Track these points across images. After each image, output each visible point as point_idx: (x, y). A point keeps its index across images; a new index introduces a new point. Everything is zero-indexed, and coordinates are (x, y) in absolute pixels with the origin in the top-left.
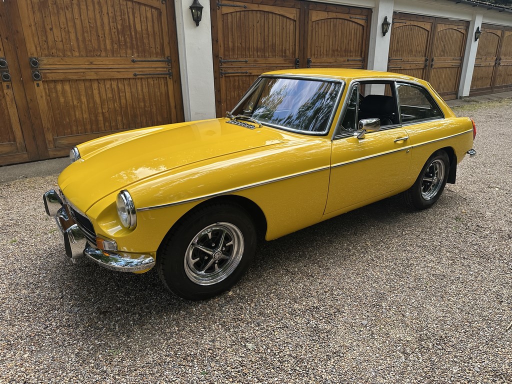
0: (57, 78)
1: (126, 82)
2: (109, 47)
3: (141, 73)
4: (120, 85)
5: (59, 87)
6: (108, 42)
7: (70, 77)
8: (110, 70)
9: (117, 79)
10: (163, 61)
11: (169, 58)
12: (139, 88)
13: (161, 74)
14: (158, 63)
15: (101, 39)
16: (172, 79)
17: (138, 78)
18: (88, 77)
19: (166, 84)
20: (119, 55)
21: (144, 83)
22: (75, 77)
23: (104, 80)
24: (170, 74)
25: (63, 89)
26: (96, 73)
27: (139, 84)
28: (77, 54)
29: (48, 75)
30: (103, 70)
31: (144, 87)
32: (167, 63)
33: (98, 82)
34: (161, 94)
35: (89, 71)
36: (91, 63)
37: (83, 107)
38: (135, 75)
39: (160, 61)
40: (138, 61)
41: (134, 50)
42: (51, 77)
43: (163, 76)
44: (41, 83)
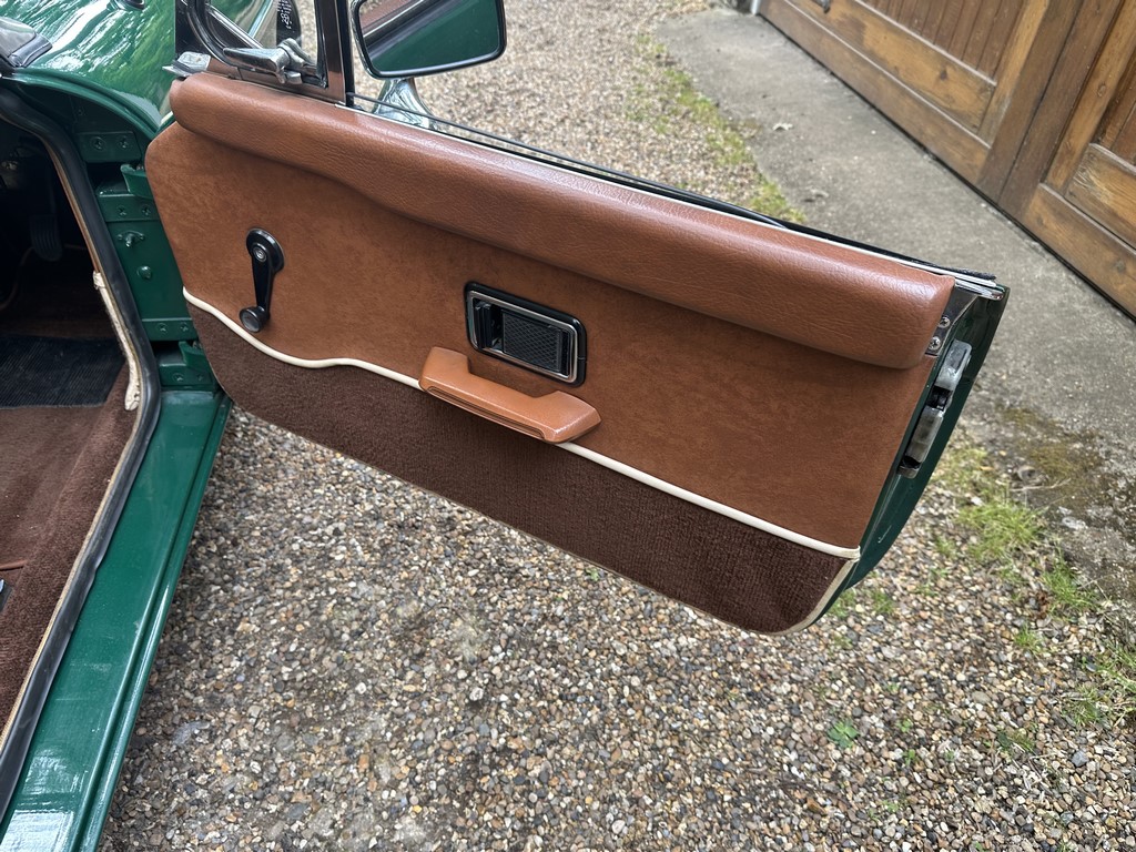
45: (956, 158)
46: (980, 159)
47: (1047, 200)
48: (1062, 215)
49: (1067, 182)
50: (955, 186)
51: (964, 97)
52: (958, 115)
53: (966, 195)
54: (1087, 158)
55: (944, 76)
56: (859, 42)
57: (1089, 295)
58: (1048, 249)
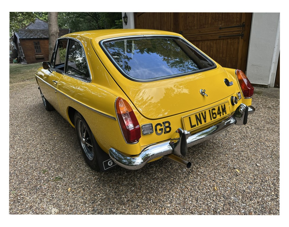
1: (215, 42)
2: (210, 22)
3: (223, 36)
4: (211, 44)
6: (210, 19)
8: (207, 35)
9: (211, 40)
10: (238, 26)
11: (244, 24)
12: (221, 45)
13: (236, 36)
14: (235, 28)
15: (207, 18)
16: (243, 39)
17: (222, 39)
18: (198, 39)
19: (238, 43)
20: (214, 26)
21: (224, 42)
23: (205, 40)
24: (242, 36)
27: (222, 43)
28: (196, 28)
30: (204, 35)
31: (224, 45)
32: (241, 28)
33: (202, 42)
34: (234, 49)
35: (198, 36)
36: (200, 32)
38: (220, 37)
40: (223, 28)
41: (223, 21)
43: (237, 37)
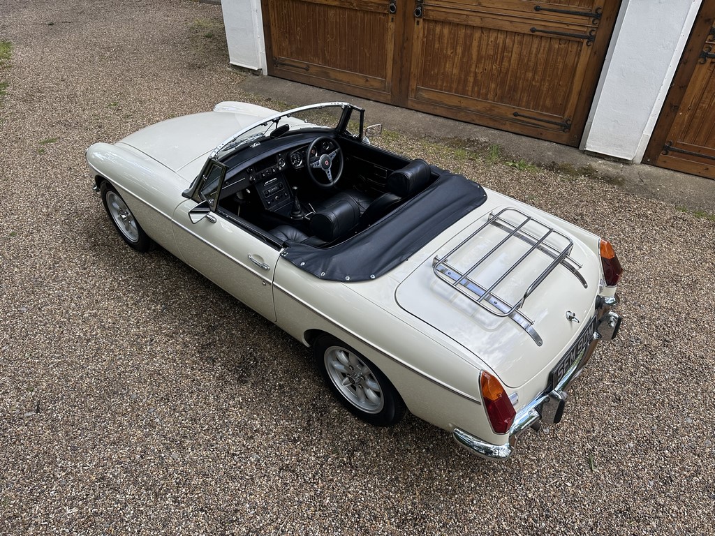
0: (439, 18)
1: (517, 38)
3: (541, 28)
4: (507, 41)
5: (438, 29)
7: (451, 18)
8: (500, 18)
9: (507, 31)
11: (600, 11)
13: (575, 36)
14: (575, 16)
16: (591, 47)
17: (537, 36)
18: (470, 23)
19: (578, 54)
21: (543, 44)
22: (456, 20)
24: (591, 39)
25: (441, 31)
26: (482, 18)
29: (430, 12)
30: (491, 16)
32: (592, 19)
34: (565, 66)
35: (474, 14)
36: (480, 4)
37: (456, 59)
38: (533, 30)
39: (580, 14)
40: (545, 9)
42: (432, 15)
43: (578, 39)
44: (421, 20)
45: (382, 99)
46: (389, 97)
47: (412, 101)
48: (417, 103)
49: (415, 96)
50: (385, 106)
51: (376, 85)
52: (377, 89)
53: (391, 107)
54: (418, 90)
55: (367, 80)
56: (329, 77)
57: (432, 117)
58: (417, 111)
